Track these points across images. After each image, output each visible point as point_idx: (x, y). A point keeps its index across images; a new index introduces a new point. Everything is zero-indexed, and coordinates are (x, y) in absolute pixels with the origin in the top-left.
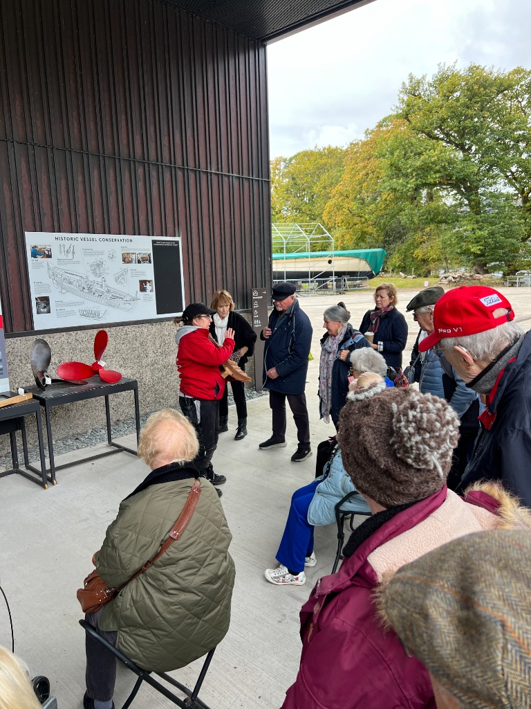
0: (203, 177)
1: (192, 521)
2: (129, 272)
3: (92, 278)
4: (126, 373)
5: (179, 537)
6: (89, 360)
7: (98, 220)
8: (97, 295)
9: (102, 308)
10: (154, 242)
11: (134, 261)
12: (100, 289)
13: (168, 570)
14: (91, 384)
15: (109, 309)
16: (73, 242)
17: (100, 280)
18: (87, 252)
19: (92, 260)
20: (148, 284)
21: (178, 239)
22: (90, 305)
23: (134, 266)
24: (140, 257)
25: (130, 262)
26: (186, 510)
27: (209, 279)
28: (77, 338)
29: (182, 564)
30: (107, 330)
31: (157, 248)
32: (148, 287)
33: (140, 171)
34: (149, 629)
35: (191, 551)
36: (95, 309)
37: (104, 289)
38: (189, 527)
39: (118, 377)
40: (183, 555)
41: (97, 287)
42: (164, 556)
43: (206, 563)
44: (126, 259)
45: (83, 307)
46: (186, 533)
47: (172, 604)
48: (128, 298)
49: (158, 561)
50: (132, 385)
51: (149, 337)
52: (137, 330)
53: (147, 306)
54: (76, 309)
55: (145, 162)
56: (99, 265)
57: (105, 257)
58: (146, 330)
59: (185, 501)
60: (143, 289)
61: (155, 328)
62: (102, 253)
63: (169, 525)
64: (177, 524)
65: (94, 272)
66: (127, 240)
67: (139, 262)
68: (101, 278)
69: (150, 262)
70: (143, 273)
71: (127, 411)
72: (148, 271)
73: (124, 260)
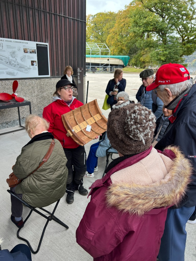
0: (58, 17)
1: (52, 155)
2: (27, 57)
3: (11, 58)
4: (26, 99)
5: (46, 161)
6: (10, 92)
7: (13, 33)
8: (13, 65)
9: (16, 72)
10: (37, 44)
11: (29, 52)
12: (14, 63)
13: (42, 173)
14: (12, 102)
15: (19, 72)
16: (2, 42)
17: (14, 59)
18: (8, 47)
19: (11, 50)
20: (35, 63)
21: (47, 44)
22: (11, 70)
23: (28, 54)
24: (31, 51)
25: (27, 52)
26: (49, 151)
27: (60, 62)
28: (6, 83)
29: (48, 171)
30: (18, 81)
31: (38, 47)
32: (35, 64)
33: (31, 12)
34: (35, 193)
35: (52, 166)
36: (13, 72)
37: (16, 63)
38: (50, 157)
39: (22, 100)
40: (48, 168)
41: (13, 62)
42: (41, 168)
43: (57, 170)
44: (25, 51)
45: (7, 71)
46: (49, 159)
47: (44, 185)
48: (26, 68)
49: (38, 170)
50: (29, 103)
51: (35, 85)
52: (30, 81)
53: (34, 72)
54: (5, 71)
55: (33, 8)
56: (14, 53)
57: (16, 50)
58: (34, 82)
59: (49, 147)
60: (32, 65)
61: (38, 81)
62: (15, 48)
63: (43, 156)
64: (46, 156)
65: (12, 56)
66: (26, 43)
67: (31, 53)
68: (15, 58)
69: (35, 53)
70: (33, 58)
71: (27, 114)
72: (35, 57)
73: (24, 51)
